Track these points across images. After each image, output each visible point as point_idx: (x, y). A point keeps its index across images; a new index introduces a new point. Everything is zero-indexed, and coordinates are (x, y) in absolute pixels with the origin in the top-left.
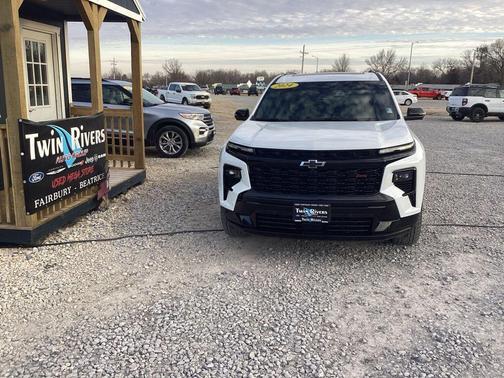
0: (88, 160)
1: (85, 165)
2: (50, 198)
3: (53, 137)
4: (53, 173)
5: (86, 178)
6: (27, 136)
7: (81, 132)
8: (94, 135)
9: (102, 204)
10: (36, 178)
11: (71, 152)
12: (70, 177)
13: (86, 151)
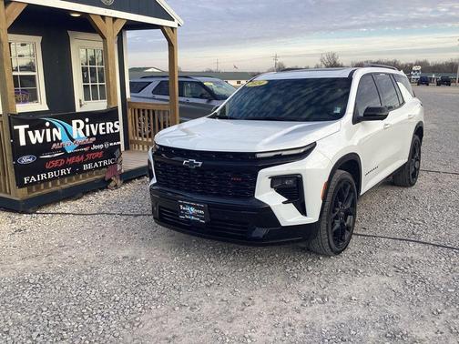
0: (95, 147)
1: (90, 151)
2: (43, 176)
3: (48, 128)
4: (49, 156)
5: (92, 161)
6: (15, 127)
7: (85, 123)
8: (104, 126)
9: (112, 184)
10: (26, 160)
11: (72, 140)
12: (70, 161)
13: (93, 139)
